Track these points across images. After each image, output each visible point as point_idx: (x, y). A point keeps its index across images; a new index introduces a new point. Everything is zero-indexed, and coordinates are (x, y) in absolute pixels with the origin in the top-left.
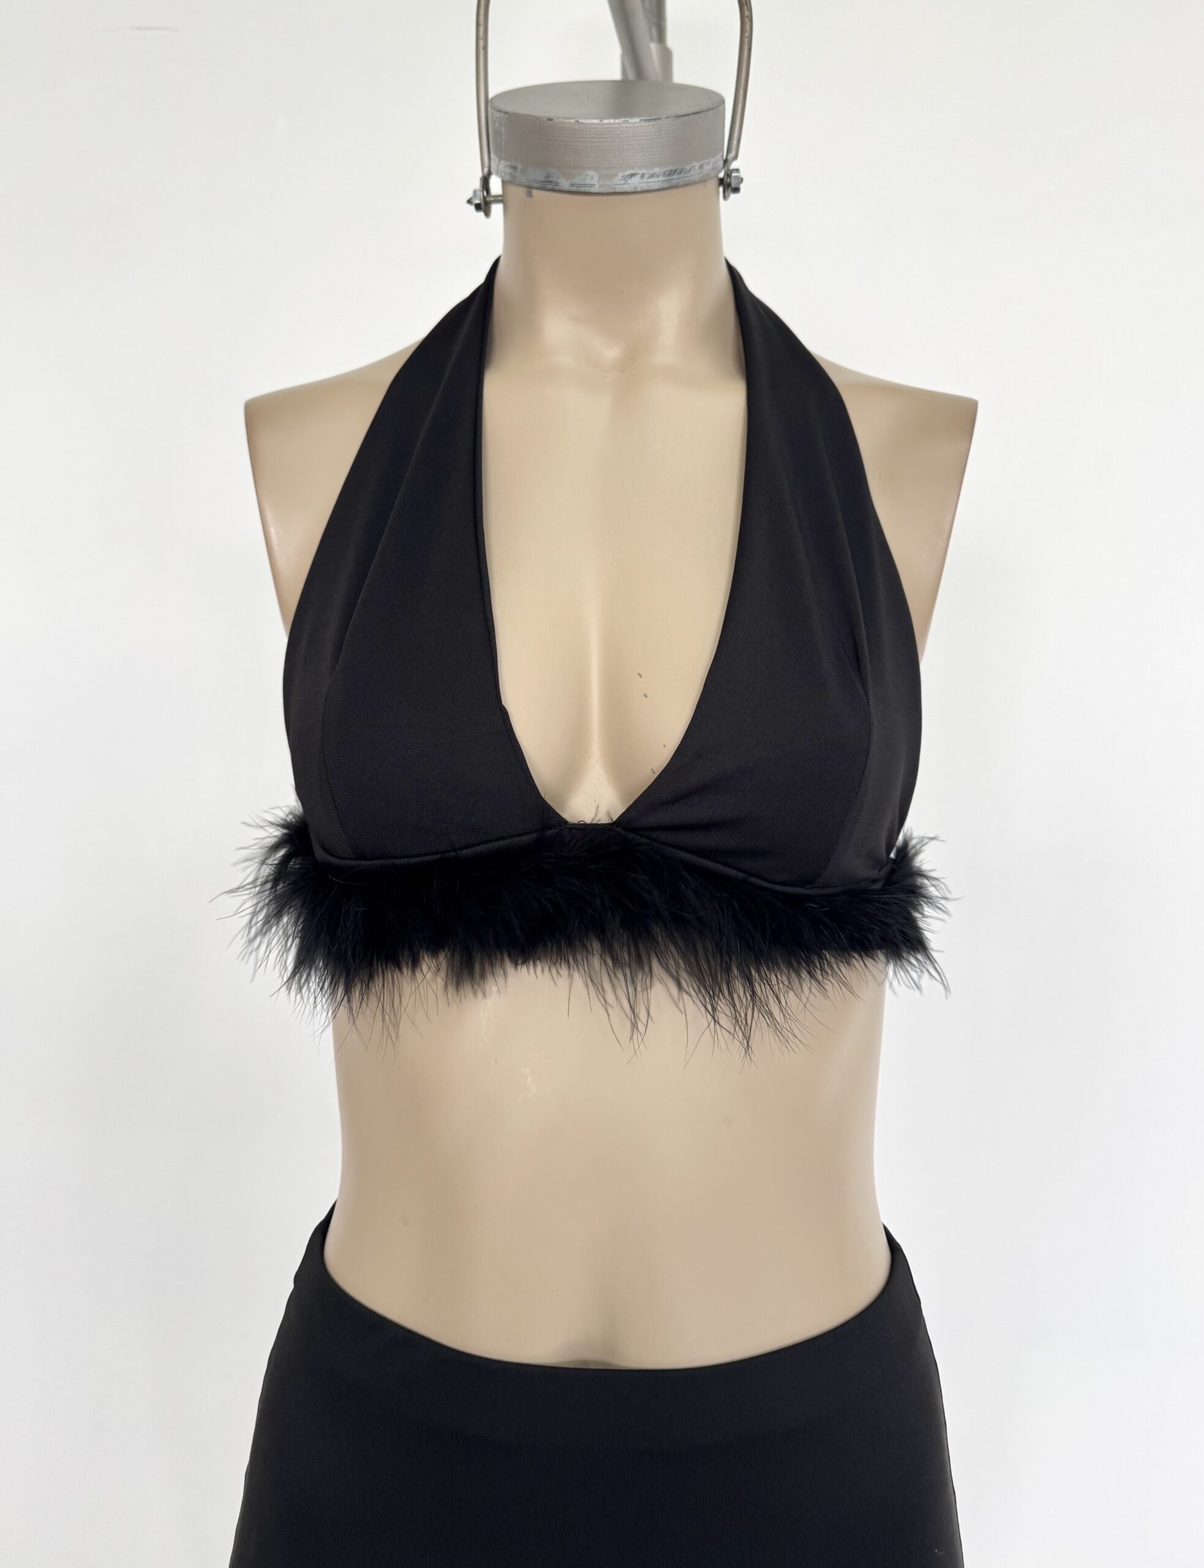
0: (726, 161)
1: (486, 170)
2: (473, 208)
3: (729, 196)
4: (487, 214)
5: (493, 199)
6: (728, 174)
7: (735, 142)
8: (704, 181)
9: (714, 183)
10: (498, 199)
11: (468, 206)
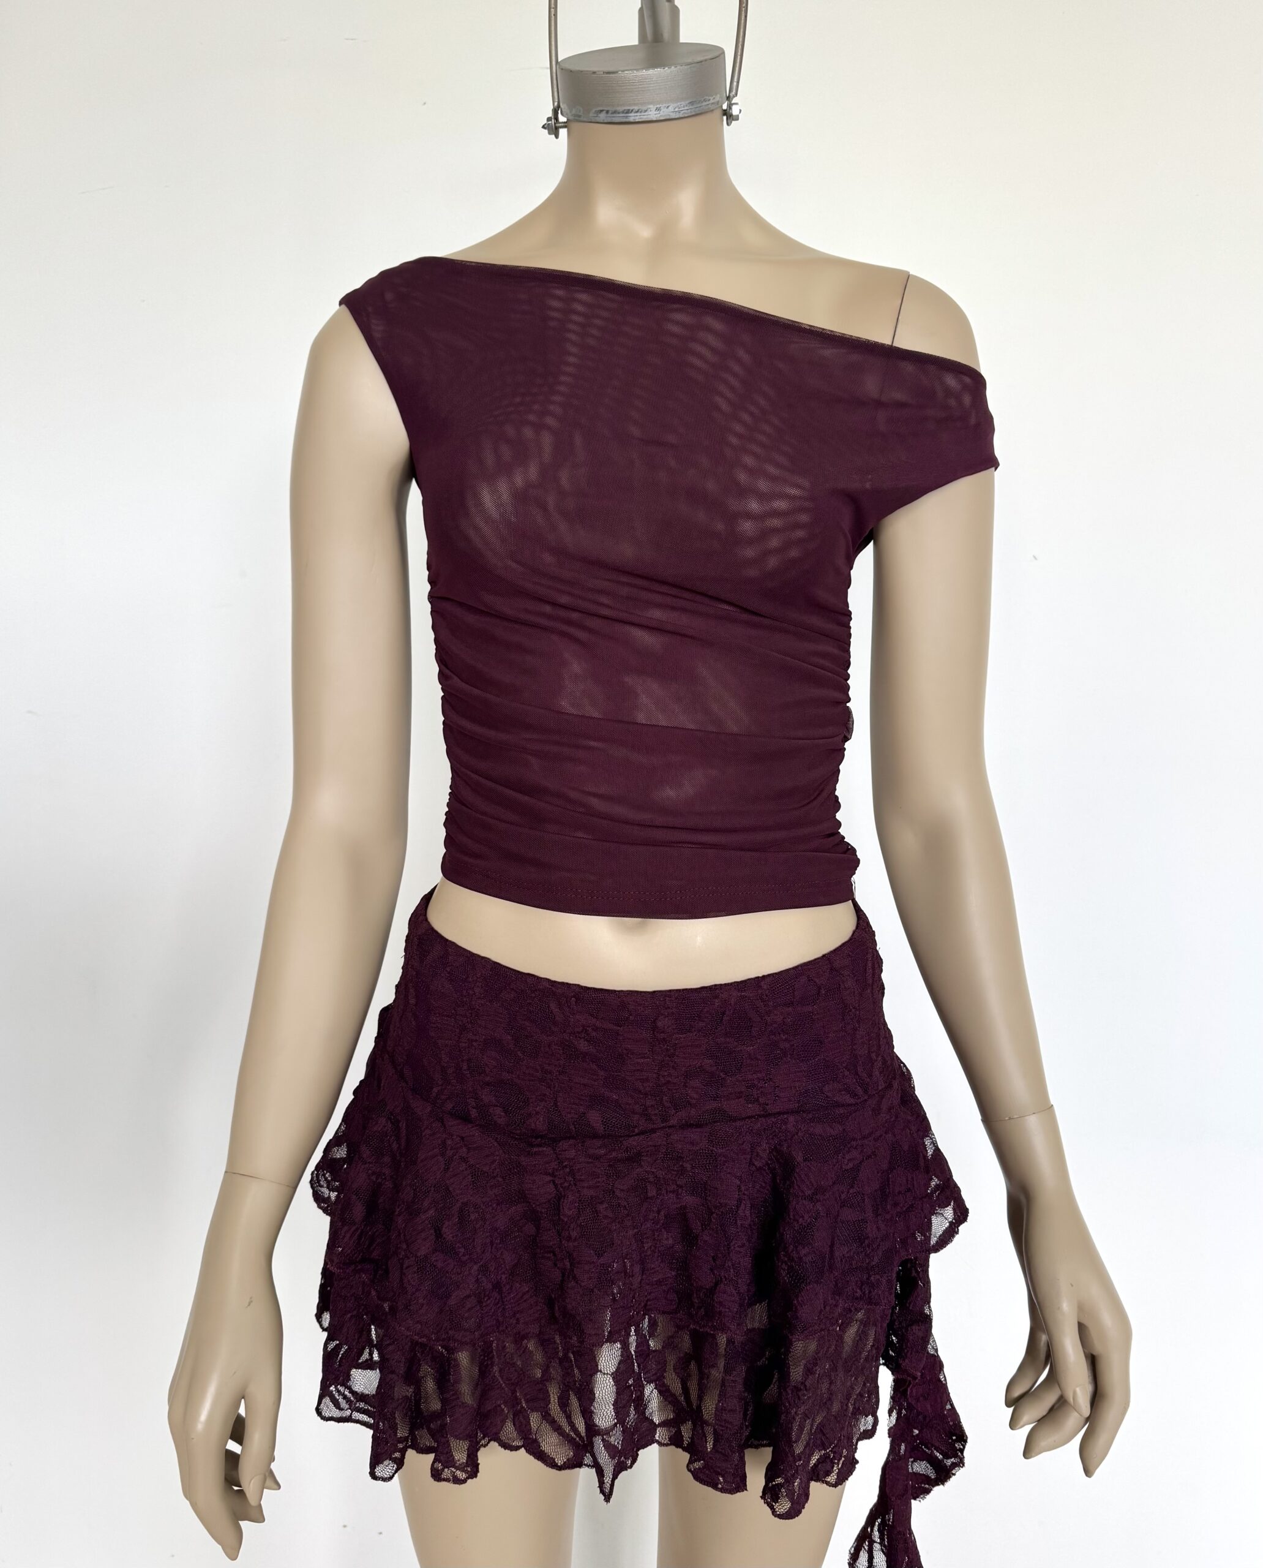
0: (728, 98)
1: (556, 104)
2: (546, 131)
3: (731, 122)
4: (557, 137)
6: (730, 106)
7: (735, 84)
8: (712, 111)
9: (718, 113)
10: (565, 125)
11: (543, 130)
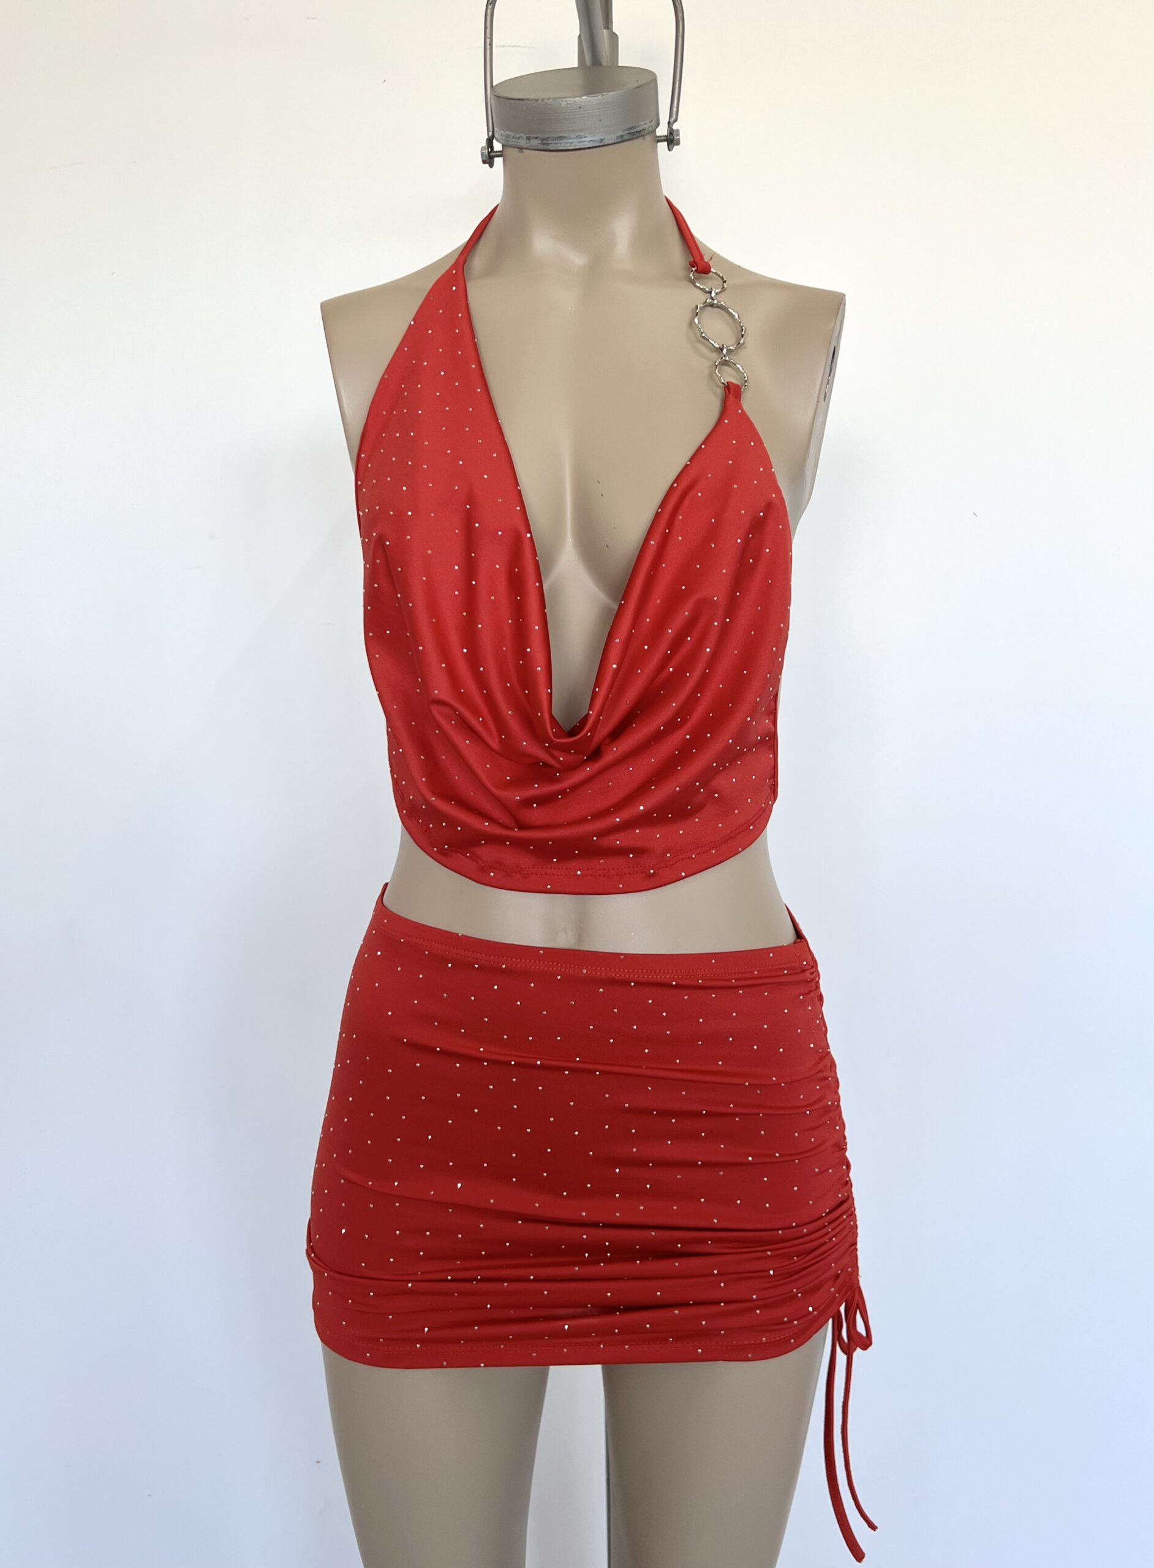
5: (496, 154)
